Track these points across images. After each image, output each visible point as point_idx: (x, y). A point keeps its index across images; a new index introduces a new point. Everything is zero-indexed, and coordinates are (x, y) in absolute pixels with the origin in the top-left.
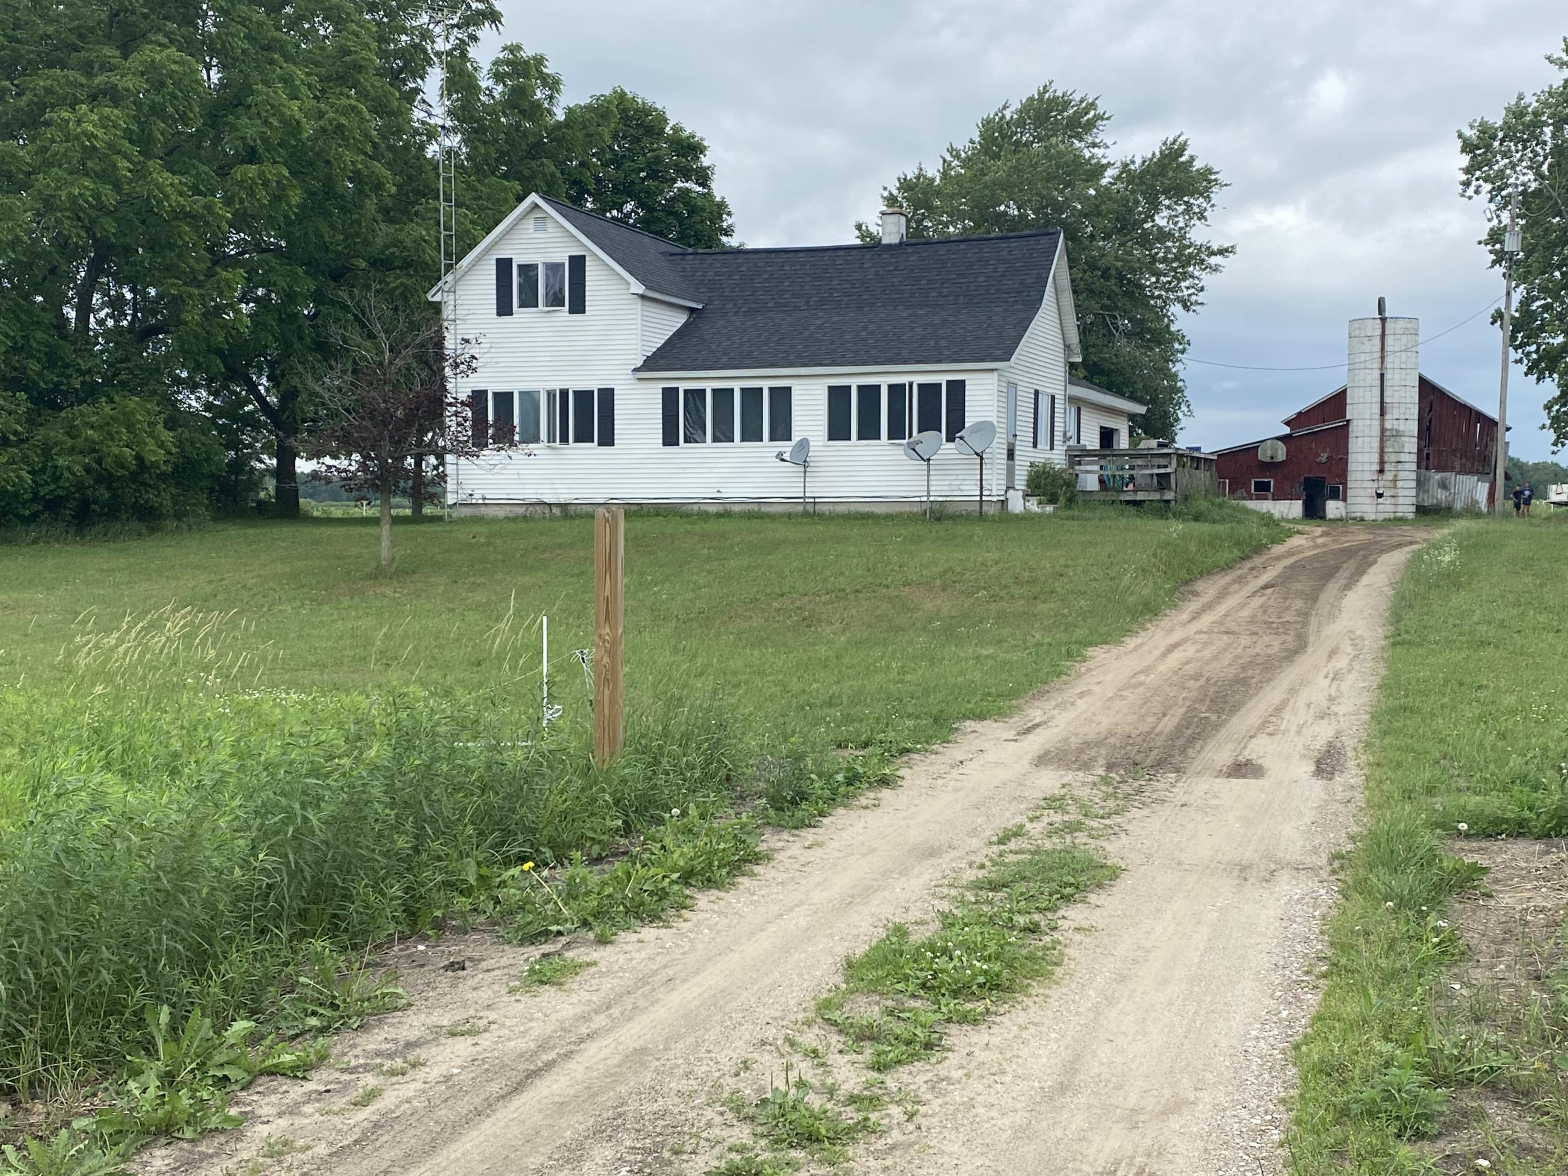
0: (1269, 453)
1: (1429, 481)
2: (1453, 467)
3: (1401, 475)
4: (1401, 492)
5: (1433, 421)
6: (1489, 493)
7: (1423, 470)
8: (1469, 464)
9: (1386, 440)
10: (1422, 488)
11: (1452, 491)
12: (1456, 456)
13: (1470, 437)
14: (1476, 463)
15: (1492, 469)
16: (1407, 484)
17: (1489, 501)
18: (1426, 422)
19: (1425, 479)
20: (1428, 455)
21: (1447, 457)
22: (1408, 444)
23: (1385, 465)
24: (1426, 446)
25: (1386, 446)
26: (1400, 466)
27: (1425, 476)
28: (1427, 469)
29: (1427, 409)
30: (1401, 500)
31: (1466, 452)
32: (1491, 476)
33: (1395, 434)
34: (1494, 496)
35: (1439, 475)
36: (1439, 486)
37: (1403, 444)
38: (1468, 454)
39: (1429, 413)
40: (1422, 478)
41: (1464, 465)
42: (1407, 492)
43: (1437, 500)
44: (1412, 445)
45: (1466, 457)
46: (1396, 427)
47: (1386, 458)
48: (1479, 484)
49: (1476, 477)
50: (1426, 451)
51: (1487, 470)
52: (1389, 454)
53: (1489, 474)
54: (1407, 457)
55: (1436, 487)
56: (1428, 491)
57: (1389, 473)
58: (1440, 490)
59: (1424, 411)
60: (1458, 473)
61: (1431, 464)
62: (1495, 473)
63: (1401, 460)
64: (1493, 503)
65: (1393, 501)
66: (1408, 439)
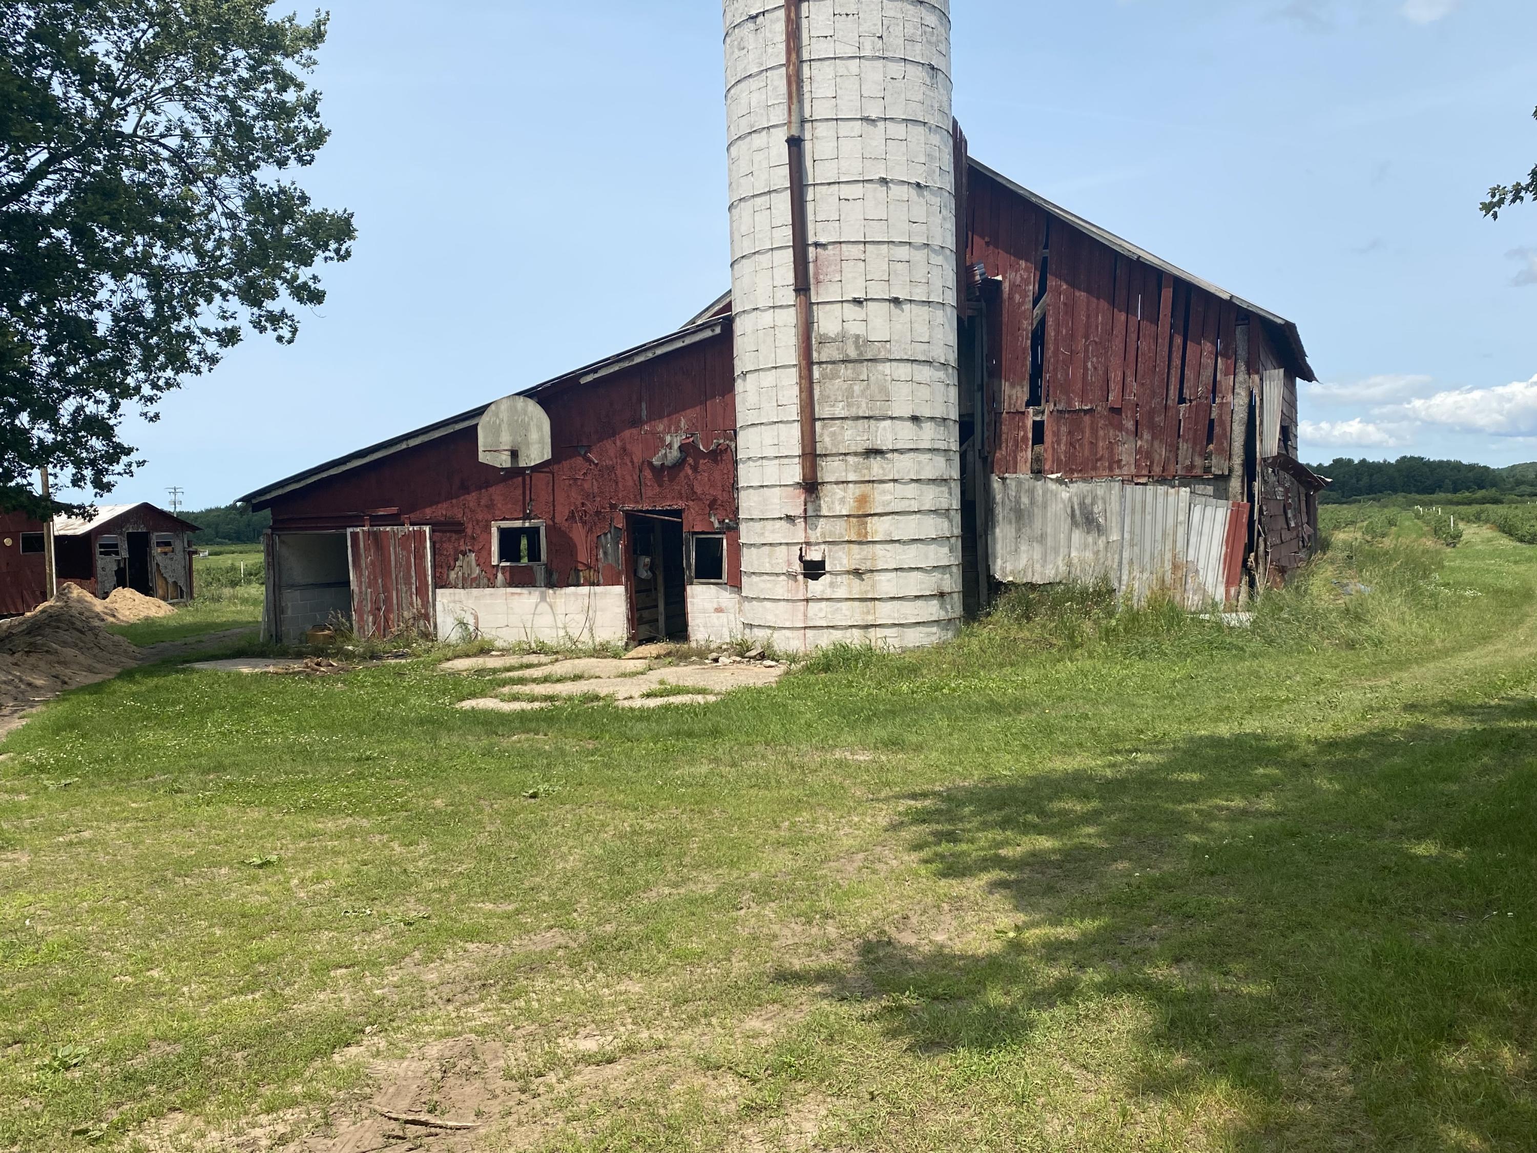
0: (506, 440)
1: (1045, 506)
2: (1114, 463)
3: (883, 497)
4: (886, 557)
5: (1050, 321)
6: (1231, 539)
7: (1024, 475)
8: (1161, 452)
9: (823, 376)
10: (1026, 531)
11: (1115, 537)
12: (1120, 427)
13: (1162, 365)
14: (1183, 446)
15: (1237, 461)
16: (909, 528)
17: (1229, 560)
18: (1027, 326)
19: (1032, 502)
20: (1038, 427)
21: (1094, 431)
22: (905, 389)
23: (822, 463)
24: (1034, 400)
25: (825, 398)
26: (876, 467)
27: (1031, 492)
28: (1038, 472)
29: (1032, 288)
30: (886, 584)
31: (1152, 413)
32: (1235, 484)
33: (853, 354)
34: (1250, 547)
35: (1074, 488)
36: (1074, 523)
37: (883, 389)
38: (1159, 419)
39: (1035, 303)
40: (1025, 500)
41: (1148, 455)
42: (910, 556)
43: (1069, 565)
44: (924, 392)
45: (1152, 427)
46: (855, 328)
47: (826, 438)
48: (1197, 512)
49: (1185, 492)
50: (1031, 417)
51: (1218, 466)
52: (835, 426)
53: (1224, 478)
54: (905, 434)
55: (1066, 524)
56: (1042, 539)
57: (838, 491)
58: (1077, 535)
59: (1024, 295)
60: (1130, 480)
61: (1048, 455)
62: (1249, 473)
63: (879, 444)
64: (1247, 570)
65: (857, 588)
66: (903, 370)
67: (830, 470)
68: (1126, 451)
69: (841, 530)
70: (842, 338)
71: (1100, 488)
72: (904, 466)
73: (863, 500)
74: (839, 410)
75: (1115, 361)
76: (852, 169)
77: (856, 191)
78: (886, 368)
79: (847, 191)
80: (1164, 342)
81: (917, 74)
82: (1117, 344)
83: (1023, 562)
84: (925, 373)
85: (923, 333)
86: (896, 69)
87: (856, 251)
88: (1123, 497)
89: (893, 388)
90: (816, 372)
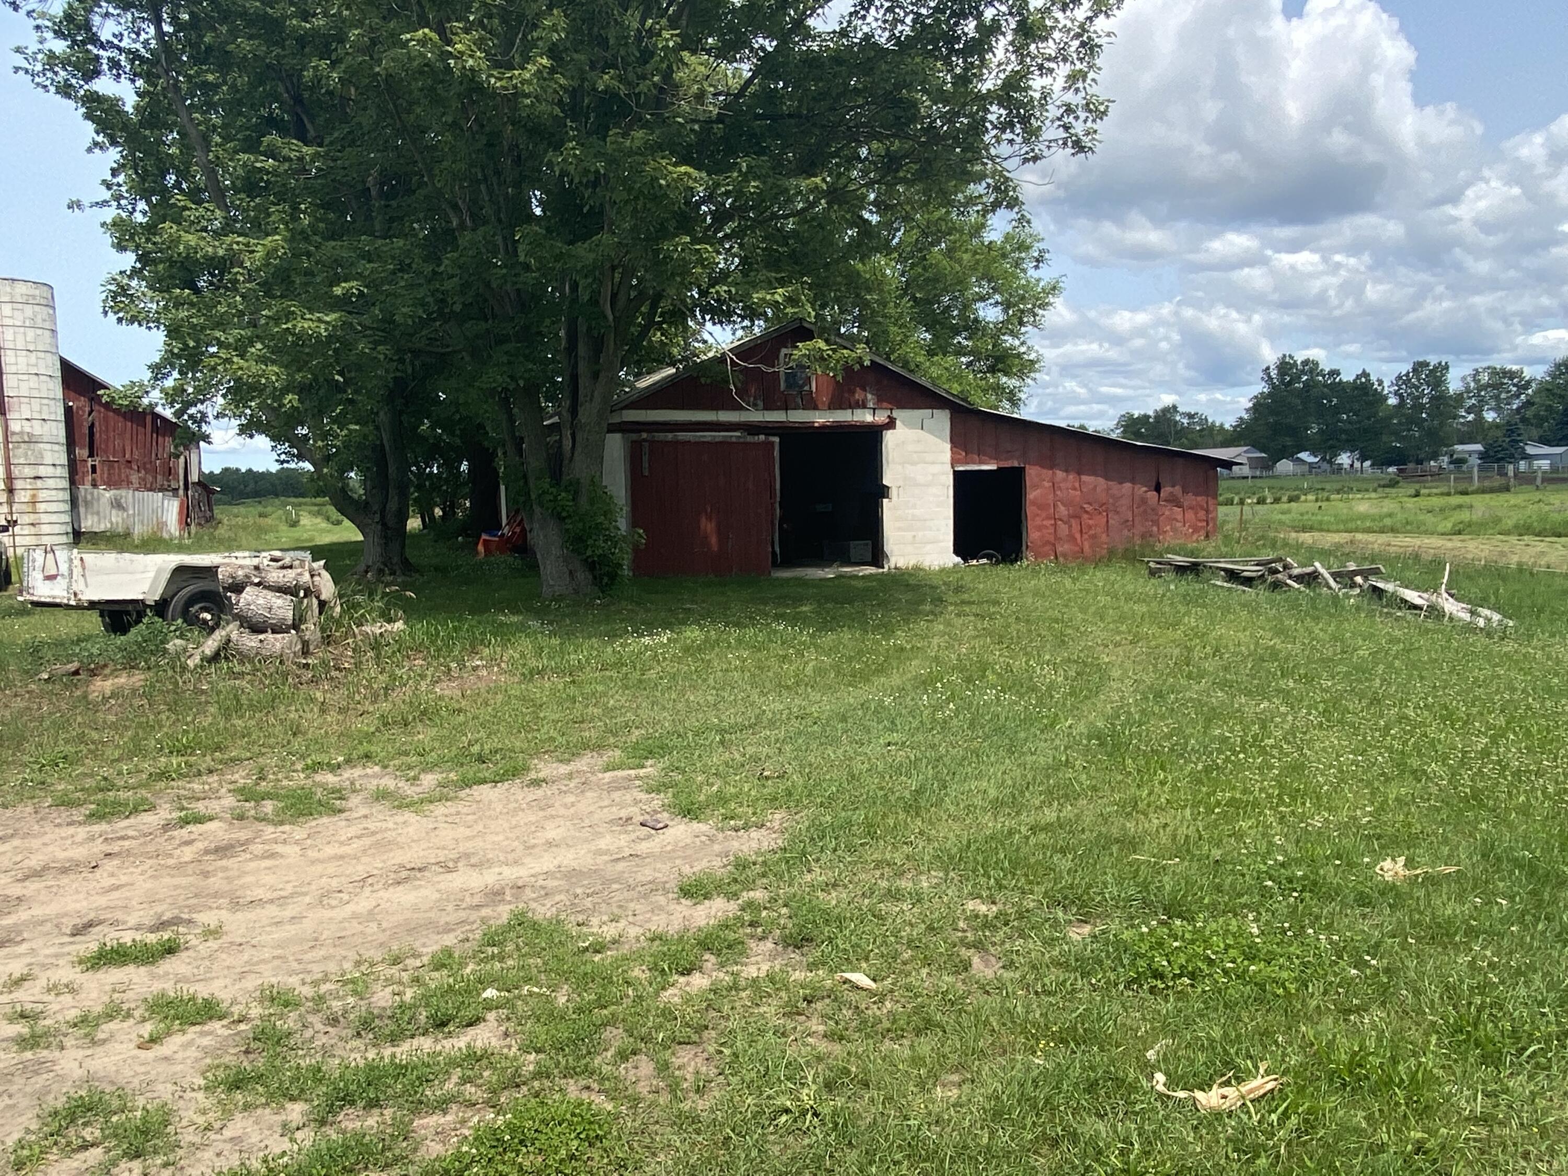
1: (99, 499)
2: (129, 483)
3: (42, 495)
4: (45, 518)
5: (97, 424)
6: (180, 513)
7: (88, 486)
8: (150, 478)
9: (14, 448)
10: (90, 510)
11: (131, 512)
12: (131, 468)
13: (148, 445)
14: (159, 477)
15: (181, 483)
16: (54, 507)
17: (180, 522)
18: (86, 425)
19: (93, 498)
20: (94, 467)
21: (119, 468)
22: (49, 453)
23: (15, 482)
24: (91, 455)
25: (14, 456)
26: (39, 483)
27: (92, 494)
28: (95, 485)
29: (87, 409)
30: (46, 529)
31: (145, 464)
32: (181, 492)
33: (27, 439)
34: (188, 516)
35: (112, 492)
36: (113, 507)
37: (41, 453)
38: (148, 466)
39: (89, 414)
40: (89, 497)
41: (144, 480)
42: (54, 518)
43: (112, 523)
44: (56, 455)
45: (145, 469)
46: (28, 429)
47: (16, 471)
48: (166, 502)
49: (160, 494)
50: (90, 463)
51: (174, 485)
52: (20, 467)
53: (177, 490)
54: (50, 471)
55: (108, 508)
56: (98, 513)
57: (23, 493)
58: (114, 512)
59: (84, 411)
60: (137, 490)
61: (99, 479)
62: (186, 488)
63: (40, 475)
64: (188, 525)
65: (33, 530)
66: (48, 446)
67: (18, 484)
68: (134, 478)
69: (24, 508)
70: (21, 433)
71: (123, 492)
72: (51, 483)
73: (34, 496)
74: (22, 461)
75: (128, 443)
76: (22, 368)
77: (25, 377)
78: (41, 445)
79: (21, 377)
80: (148, 435)
81: (48, 333)
82: (128, 436)
83: (89, 523)
84: (56, 447)
85: (55, 432)
86: (39, 332)
87: (26, 400)
88: (134, 496)
89: (45, 453)
90: (11, 446)
